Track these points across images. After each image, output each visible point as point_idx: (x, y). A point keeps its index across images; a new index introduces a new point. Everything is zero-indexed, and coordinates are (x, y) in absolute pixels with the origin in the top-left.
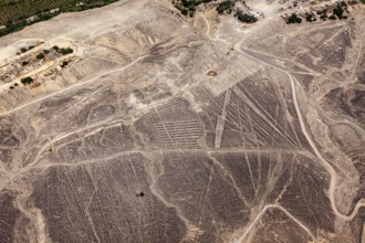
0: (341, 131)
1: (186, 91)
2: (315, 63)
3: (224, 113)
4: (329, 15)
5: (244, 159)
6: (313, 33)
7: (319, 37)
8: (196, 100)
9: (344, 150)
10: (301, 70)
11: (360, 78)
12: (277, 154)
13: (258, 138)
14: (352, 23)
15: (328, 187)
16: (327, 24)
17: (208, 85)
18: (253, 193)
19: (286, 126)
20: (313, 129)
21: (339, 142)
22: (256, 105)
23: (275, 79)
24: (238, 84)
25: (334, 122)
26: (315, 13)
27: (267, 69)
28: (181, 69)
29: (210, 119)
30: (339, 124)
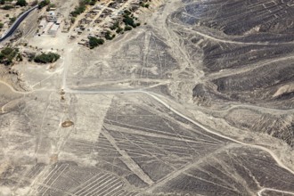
0: (238, 116)
2: (155, 73)
3: (122, 152)
4: (123, 27)
7: (135, 49)
8: (79, 155)
9: (255, 130)
10: (150, 84)
11: (204, 70)
14: (149, 28)
17: (77, 137)
19: (192, 134)
20: (213, 126)
21: (245, 125)
22: (145, 130)
23: (135, 101)
24: (105, 122)
25: (224, 112)
27: (119, 97)
28: (27, 135)
29: (114, 164)
30: (231, 111)
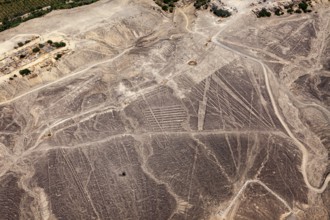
0: (310, 114)
1: (170, 79)
2: (284, 52)
3: (205, 98)
4: (295, 9)
5: (225, 140)
6: (282, 26)
7: (287, 29)
8: (179, 87)
9: (313, 130)
10: (272, 59)
11: (324, 66)
12: (254, 135)
13: (237, 120)
14: (316, 16)
15: (300, 163)
16: (293, 17)
17: (189, 74)
18: (235, 170)
19: (261, 110)
20: (285, 112)
21: (309, 123)
23: (249, 67)
24: (216, 73)
25: (303, 105)
26: (283, 7)
27: (242, 59)
28: (164, 60)
29: (193, 104)
30: (308, 107)
